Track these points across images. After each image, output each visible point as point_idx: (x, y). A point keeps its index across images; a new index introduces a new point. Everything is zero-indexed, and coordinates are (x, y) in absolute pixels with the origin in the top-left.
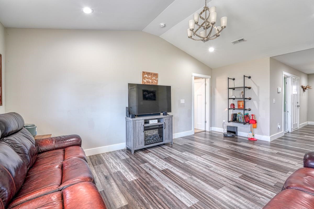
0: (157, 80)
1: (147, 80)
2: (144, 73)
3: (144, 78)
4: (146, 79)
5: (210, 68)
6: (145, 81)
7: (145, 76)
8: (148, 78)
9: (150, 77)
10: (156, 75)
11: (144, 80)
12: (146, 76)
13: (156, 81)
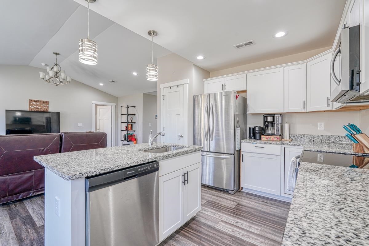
0: (48, 107)
1: (35, 106)
2: (31, 101)
3: (30, 105)
4: (33, 106)
5: (116, 97)
6: (32, 107)
7: (32, 103)
8: (36, 105)
9: (38, 104)
10: (47, 103)
11: (30, 107)
12: (34, 103)
13: (46, 108)
